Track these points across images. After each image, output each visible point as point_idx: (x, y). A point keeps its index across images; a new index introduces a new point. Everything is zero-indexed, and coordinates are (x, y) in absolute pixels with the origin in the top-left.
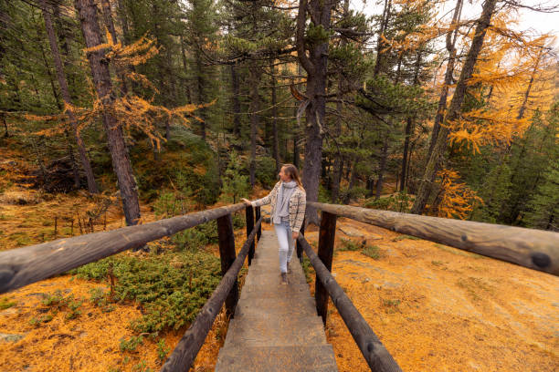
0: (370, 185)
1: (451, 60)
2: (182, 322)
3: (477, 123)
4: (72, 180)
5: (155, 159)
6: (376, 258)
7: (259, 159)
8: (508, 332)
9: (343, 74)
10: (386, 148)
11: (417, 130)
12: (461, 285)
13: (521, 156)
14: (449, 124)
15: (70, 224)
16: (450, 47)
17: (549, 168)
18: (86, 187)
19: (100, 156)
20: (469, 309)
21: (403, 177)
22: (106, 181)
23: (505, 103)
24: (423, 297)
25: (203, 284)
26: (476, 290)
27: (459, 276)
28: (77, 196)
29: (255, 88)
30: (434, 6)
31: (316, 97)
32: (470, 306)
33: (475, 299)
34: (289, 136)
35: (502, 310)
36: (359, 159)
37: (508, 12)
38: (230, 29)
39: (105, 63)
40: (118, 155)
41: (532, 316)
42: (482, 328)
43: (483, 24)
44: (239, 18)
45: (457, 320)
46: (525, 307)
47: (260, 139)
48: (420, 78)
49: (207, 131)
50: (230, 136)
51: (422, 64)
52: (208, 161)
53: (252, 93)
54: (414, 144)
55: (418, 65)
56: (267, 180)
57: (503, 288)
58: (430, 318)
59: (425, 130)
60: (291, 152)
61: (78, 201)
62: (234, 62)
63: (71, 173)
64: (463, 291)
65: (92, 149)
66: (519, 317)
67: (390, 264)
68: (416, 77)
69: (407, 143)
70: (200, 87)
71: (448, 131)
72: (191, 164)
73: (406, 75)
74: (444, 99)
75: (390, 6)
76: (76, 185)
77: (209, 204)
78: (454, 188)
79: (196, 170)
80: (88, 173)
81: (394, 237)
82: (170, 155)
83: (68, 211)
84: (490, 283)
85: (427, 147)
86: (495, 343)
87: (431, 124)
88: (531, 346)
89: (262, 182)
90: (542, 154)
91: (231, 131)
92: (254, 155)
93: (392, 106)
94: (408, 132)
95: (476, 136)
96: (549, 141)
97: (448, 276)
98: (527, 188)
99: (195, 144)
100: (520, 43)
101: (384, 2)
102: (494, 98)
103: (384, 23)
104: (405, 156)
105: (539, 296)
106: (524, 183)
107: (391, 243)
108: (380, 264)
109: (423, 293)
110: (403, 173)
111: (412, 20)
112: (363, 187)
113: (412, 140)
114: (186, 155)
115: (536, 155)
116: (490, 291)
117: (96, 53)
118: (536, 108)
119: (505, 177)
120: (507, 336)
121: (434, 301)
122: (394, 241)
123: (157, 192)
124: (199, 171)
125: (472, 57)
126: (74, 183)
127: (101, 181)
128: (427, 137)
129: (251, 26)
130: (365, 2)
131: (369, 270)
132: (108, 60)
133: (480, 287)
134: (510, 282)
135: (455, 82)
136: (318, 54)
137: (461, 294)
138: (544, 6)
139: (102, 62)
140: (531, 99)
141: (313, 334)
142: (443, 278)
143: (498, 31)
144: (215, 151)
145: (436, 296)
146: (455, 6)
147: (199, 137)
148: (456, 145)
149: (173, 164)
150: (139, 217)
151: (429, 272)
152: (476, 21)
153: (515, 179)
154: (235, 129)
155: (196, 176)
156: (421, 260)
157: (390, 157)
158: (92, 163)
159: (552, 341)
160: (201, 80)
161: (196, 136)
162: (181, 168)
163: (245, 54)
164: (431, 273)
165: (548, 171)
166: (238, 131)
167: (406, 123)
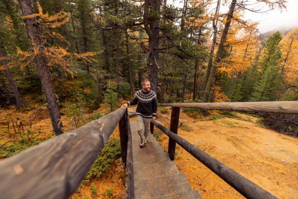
0: (178, 95)
1: (215, 33)
2: (101, 173)
3: (229, 64)
4: (5, 100)
5: (59, 85)
6: (189, 131)
7: (121, 83)
8: (252, 158)
9: (168, 37)
10: (186, 76)
11: (200, 68)
12: (228, 140)
13: (244, 80)
14: (216, 64)
15: (7, 126)
16: (215, 27)
17: (256, 85)
18: (15, 103)
19: (23, 83)
20: (234, 150)
21: (194, 91)
22: (28, 99)
23: (238, 54)
24: (214, 147)
25: (107, 152)
26: (235, 141)
27: (227, 136)
28: (9, 109)
29: (117, 44)
30: (206, 6)
31: (154, 50)
32: (234, 149)
33: (236, 145)
34: (137, 71)
35: (247, 149)
36: (174, 82)
37: (239, 11)
38: (101, 11)
39: (36, 26)
40: (46, 82)
41: (259, 150)
42: (242, 157)
43: (230, 16)
44: (107, 4)
45: (231, 156)
46: (256, 147)
47: (120, 73)
48: (201, 41)
49: (90, 68)
50: (103, 71)
51: (201, 34)
52: (92, 85)
53: (116, 47)
54: (198, 74)
55: (200, 35)
56: (126, 95)
57: (244, 139)
58: (220, 156)
59: (204, 67)
60: (137, 79)
61: (10, 112)
62: (110, 29)
63: (4, 95)
64: (230, 142)
65: (17, 80)
66: (254, 151)
67: (196, 133)
68: (199, 41)
69: (195, 74)
70: (85, 43)
71: (216, 68)
72: (82, 87)
73: (194, 40)
74: (212, 52)
75: (186, 4)
76: (8, 102)
77: (94, 109)
78: (219, 95)
79: (85, 91)
80: (16, 95)
81: (193, 121)
82: (69, 82)
83: (4, 118)
84: (240, 138)
85: (205, 75)
86: (248, 164)
87: (206, 64)
88: (262, 163)
89: (123, 96)
90: (253, 78)
91: (104, 68)
92: (118, 81)
93: (192, 55)
94: (196, 69)
95: (229, 70)
96: (255, 72)
97: (222, 136)
98: (247, 94)
99: (84, 76)
100: (246, 26)
101: (184, 2)
102: (233, 52)
103: (184, 13)
104: (195, 80)
105: (260, 141)
106: (245, 92)
107: (193, 124)
108: (191, 133)
109: (214, 145)
110: (194, 89)
111: (197, 12)
112: (175, 96)
113: (198, 72)
114: (79, 82)
115: (250, 79)
116: (241, 141)
117: (30, 19)
118: (249, 57)
119: (239, 89)
120: (252, 160)
121: (219, 148)
122: (194, 122)
123: (63, 104)
124: (87, 91)
125: (225, 32)
126: (7, 100)
127: (25, 99)
128: (205, 71)
129: (114, 9)
130: (174, 1)
131: (187, 137)
132: (38, 24)
133: (236, 140)
134: (247, 137)
135: (217, 44)
136: (154, 27)
137: (229, 144)
138: (255, 9)
139: (34, 25)
140: (248, 53)
141: (172, 170)
142: (220, 138)
143: (237, 20)
144: (96, 79)
145: (219, 146)
146: (216, 6)
147: (86, 72)
148: (220, 75)
149: (71, 88)
150: (60, 118)
151: (213, 135)
152: (227, 14)
153: (242, 90)
154: (106, 67)
155: (86, 94)
156: (208, 131)
157: (188, 81)
158: (18, 88)
159: (269, 160)
160: (85, 39)
161: (84, 71)
162: (76, 90)
163: (116, 25)
164: (214, 135)
165: (255, 86)
166: (108, 68)
167: (195, 64)
